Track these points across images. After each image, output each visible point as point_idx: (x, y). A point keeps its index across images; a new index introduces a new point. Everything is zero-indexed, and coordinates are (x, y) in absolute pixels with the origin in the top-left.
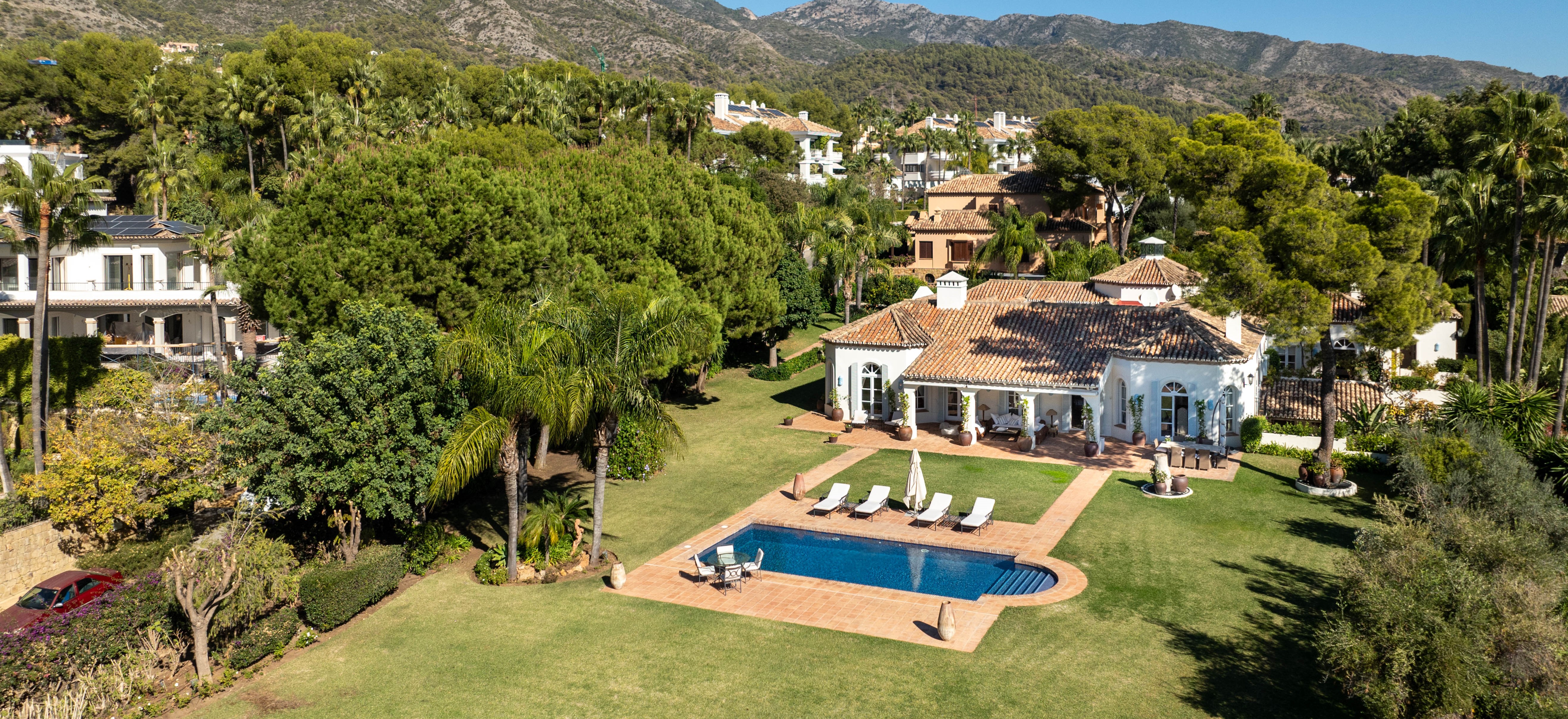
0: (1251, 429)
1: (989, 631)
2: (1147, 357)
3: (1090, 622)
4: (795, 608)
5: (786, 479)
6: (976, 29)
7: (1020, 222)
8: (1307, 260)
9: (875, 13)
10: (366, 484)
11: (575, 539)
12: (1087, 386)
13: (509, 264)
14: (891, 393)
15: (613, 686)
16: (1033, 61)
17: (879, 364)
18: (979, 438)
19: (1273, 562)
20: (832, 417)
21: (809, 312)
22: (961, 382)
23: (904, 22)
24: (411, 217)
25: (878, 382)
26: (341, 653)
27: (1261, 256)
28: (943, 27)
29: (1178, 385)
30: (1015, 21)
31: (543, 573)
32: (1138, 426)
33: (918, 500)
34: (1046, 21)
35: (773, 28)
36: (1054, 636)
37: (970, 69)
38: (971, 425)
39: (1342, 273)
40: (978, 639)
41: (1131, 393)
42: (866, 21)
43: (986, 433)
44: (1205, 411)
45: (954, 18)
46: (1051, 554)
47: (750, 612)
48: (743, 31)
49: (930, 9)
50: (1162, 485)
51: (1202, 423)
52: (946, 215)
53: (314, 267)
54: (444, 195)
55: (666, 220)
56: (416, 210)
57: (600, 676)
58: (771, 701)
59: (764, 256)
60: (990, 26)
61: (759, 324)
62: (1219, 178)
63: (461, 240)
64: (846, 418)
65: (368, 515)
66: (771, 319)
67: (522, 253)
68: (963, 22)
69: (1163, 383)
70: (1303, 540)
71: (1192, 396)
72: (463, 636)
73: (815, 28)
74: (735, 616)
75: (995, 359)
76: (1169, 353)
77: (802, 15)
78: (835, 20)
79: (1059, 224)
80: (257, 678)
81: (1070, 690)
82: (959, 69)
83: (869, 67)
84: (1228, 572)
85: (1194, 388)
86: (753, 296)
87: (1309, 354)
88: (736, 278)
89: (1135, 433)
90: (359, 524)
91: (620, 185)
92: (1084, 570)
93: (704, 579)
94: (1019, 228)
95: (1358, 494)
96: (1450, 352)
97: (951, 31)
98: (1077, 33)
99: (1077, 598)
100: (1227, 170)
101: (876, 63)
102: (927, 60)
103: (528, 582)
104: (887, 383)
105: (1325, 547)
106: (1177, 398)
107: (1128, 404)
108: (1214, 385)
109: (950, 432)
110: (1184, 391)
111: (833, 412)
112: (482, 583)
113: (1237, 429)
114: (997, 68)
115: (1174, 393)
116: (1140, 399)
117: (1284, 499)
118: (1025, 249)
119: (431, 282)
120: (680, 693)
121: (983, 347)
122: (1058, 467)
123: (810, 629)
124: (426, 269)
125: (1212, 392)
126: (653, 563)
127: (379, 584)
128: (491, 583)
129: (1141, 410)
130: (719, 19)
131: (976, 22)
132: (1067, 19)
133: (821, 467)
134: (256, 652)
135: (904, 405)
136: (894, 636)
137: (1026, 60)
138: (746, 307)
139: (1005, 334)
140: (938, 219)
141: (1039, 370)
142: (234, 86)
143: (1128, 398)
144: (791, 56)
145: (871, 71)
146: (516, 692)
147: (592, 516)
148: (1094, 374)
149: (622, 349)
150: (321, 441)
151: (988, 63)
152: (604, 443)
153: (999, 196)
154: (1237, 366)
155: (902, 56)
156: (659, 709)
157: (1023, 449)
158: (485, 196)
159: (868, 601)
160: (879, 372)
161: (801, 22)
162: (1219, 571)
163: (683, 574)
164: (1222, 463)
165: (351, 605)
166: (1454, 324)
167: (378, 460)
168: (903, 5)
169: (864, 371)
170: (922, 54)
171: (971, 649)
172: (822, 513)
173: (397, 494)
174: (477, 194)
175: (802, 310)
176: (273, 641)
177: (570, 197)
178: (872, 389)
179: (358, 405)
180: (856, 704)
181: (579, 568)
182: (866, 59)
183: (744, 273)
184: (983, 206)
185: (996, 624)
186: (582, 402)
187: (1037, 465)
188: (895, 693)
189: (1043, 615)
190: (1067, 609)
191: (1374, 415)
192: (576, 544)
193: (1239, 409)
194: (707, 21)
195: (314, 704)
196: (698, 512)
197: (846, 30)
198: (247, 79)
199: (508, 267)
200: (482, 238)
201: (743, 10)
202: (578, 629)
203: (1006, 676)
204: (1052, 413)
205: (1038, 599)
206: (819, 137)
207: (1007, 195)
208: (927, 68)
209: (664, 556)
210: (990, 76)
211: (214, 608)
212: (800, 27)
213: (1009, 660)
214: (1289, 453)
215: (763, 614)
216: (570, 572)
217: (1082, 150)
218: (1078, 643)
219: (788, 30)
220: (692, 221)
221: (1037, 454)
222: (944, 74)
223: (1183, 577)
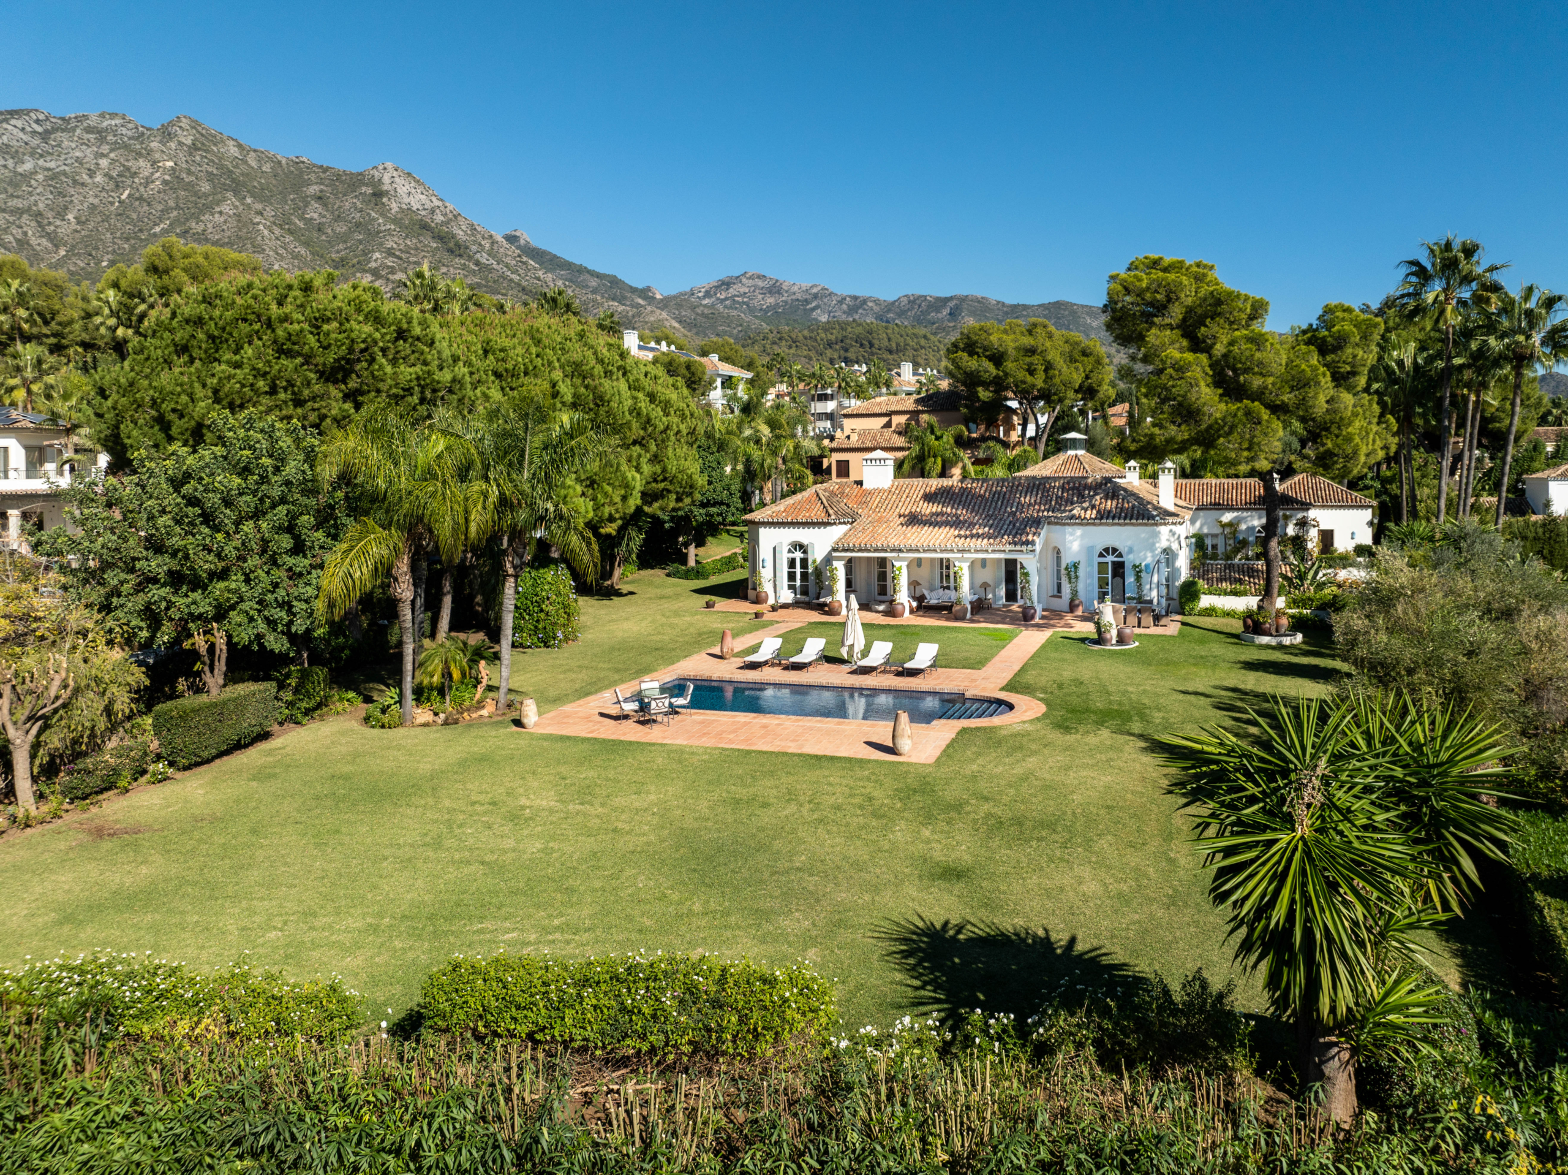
0: (1189, 592)
1: (948, 746)
2: (1083, 522)
3: (1056, 736)
4: (731, 736)
5: (713, 644)
6: (876, 309)
7: (939, 433)
8: (1257, 382)
9: (779, 292)
10: (233, 607)
11: (479, 682)
12: (1024, 548)
13: (403, 389)
14: (818, 572)
15: (523, 801)
16: (932, 337)
17: (805, 542)
18: (912, 612)
19: (1234, 690)
20: (757, 601)
21: (728, 506)
22: (893, 551)
23: (807, 302)
24: (290, 334)
25: (804, 562)
26: (201, 786)
27: (1209, 380)
28: (845, 307)
29: (1115, 550)
30: (914, 301)
31: (442, 716)
32: (1075, 593)
33: (857, 649)
34: (945, 301)
35: (679, 306)
36: (1021, 748)
37: (871, 345)
38: (903, 597)
39: (1291, 396)
40: (938, 753)
41: (1066, 560)
42: (770, 300)
43: (919, 608)
44: (1143, 574)
45: (855, 298)
46: (1003, 689)
47: (680, 741)
48: (649, 308)
49: (832, 289)
50: (1108, 636)
51: (1140, 587)
52: (863, 434)
53: (179, 389)
54: (329, 314)
55: (578, 381)
56: (296, 327)
57: (508, 794)
58: (710, 808)
59: (683, 427)
60: (890, 306)
61: (679, 499)
62: (1161, 308)
63: (348, 361)
64: (771, 601)
65: (235, 640)
66: (691, 494)
67: (418, 378)
68: (864, 302)
69: (1099, 548)
70: (1260, 674)
71: (1129, 559)
72: (347, 769)
73: (720, 307)
74: (662, 745)
75: (926, 530)
76: (1104, 516)
77: (708, 294)
78: (740, 299)
79: (975, 439)
80: (94, 810)
81: (1046, 787)
82: (862, 345)
83: (774, 343)
84: (1192, 698)
85: (1131, 551)
86: (672, 467)
87: (1231, 542)
88: (653, 447)
89: (1072, 601)
90: (224, 647)
91: (528, 340)
92: (1040, 700)
93: (626, 717)
94: (938, 438)
95: (1303, 642)
96: (1366, 537)
97: (852, 310)
98: (973, 313)
99: (1038, 719)
100: (1169, 300)
101: (780, 339)
102: (830, 337)
103: (426, 725)
104: (814, 561)
105: (1284, 678)
106: (1113, 563)
107: (1063, 572)
108: (1152, 547)
109: (881, 608)
110: (1120, 555)
111: (757, 596)
112: (373, 727)
113: (1175, 594)
114: (898, 345)
115: (1110, 558)
116: (1076, 566)
117: (1231, 647)
118: (944, 461)
119: (313, 410)
120: (603, 805)
121: (913, 520)
122: (996, 630)
123: (749, 752)
124: (306, 392)
125: (1149, 555)
126: (568, 708)
127: (248, 723)
128: (383, 727)
129: (1077, 577)
130: (624, 298)
131: (876, 302)
132: (963, 299)
133: (749, 636)
134: (94, 782)
135: (833, 579)
136: (843, 753)
137: (925, 337)
138: (665, 479)
139: (935, 508)
140: (854, 438)
141: (972, 536)
142: (111, 299)
143: (1063, 566)
144: (697, 334)
145: (775, 347)
146: (410, 812)
147: (499, 659)
148: (1030, 537)
149: (531, 463)
150: (180, 555)
151: (889, 340)
152: (511, 571)
153: (914, 414)
154: (1173, 527)
155: (806, 333)
156: (580, 819)
157: (960, 618)
158: (377, 319)
159: (811, 729)
160: (805, 552)
161: (706, 301)
162: (1181, 696)
163: (602, 715)
164: (1163, 621)
165: (215, 743)
166: (1370, 511)
167: (247, 580)
168: (806, 285)
169: (790, 551)
170: (826, 330)
171: (932, 760)
172: (754, 666)
173: (271, 623)
174: (366, 317)
175: (721, 503)
176: (116, 772)
177: (473, 348)
178: (798, 570)
179: (227, 516)
180: (807, 806)
181: (484, 712)
182: (770, 336)
183: (662, 444)
184: (898, 425)
185: (953, 741)
186: (484, 508)
187: (975, 629)
188: (852, 796)
189: (1004, 732)
190: (1029, 727)
191: (1312, 573)
192: (480, 689)
193: (1175, 573)
194: (613, 300)
195: (162, 830)
196: (617, 671)
197: (751, 310)
198: (125, 293)
199: (401, 393)
200: (372, 360)
201: (648, 289)
202: (483, 759)
203: (974, 777)
204: (985, 586)
205: (996, 721)
206: (731, 377)
207: (923, 412)
208: (830, 345)
209: (581, 702)
210: (891, 352)
211: (39, 723)
212: (705, 306)
213: (975, 767)
214: (1228, 614)
215: (695, 742)
216: (474, 715)
217: (997, 359)
218: (1046, 751)
219: (693, 308)
220: (607, 384)
221: (972, 621)
222: (846, 350)
223: (1146, 701)
